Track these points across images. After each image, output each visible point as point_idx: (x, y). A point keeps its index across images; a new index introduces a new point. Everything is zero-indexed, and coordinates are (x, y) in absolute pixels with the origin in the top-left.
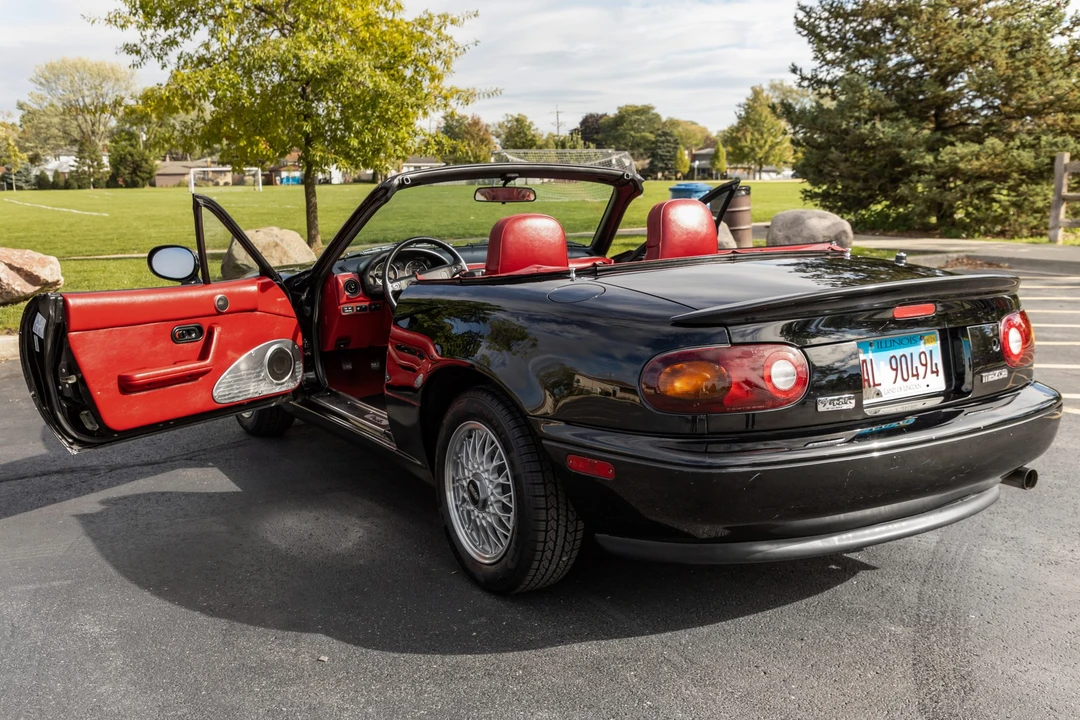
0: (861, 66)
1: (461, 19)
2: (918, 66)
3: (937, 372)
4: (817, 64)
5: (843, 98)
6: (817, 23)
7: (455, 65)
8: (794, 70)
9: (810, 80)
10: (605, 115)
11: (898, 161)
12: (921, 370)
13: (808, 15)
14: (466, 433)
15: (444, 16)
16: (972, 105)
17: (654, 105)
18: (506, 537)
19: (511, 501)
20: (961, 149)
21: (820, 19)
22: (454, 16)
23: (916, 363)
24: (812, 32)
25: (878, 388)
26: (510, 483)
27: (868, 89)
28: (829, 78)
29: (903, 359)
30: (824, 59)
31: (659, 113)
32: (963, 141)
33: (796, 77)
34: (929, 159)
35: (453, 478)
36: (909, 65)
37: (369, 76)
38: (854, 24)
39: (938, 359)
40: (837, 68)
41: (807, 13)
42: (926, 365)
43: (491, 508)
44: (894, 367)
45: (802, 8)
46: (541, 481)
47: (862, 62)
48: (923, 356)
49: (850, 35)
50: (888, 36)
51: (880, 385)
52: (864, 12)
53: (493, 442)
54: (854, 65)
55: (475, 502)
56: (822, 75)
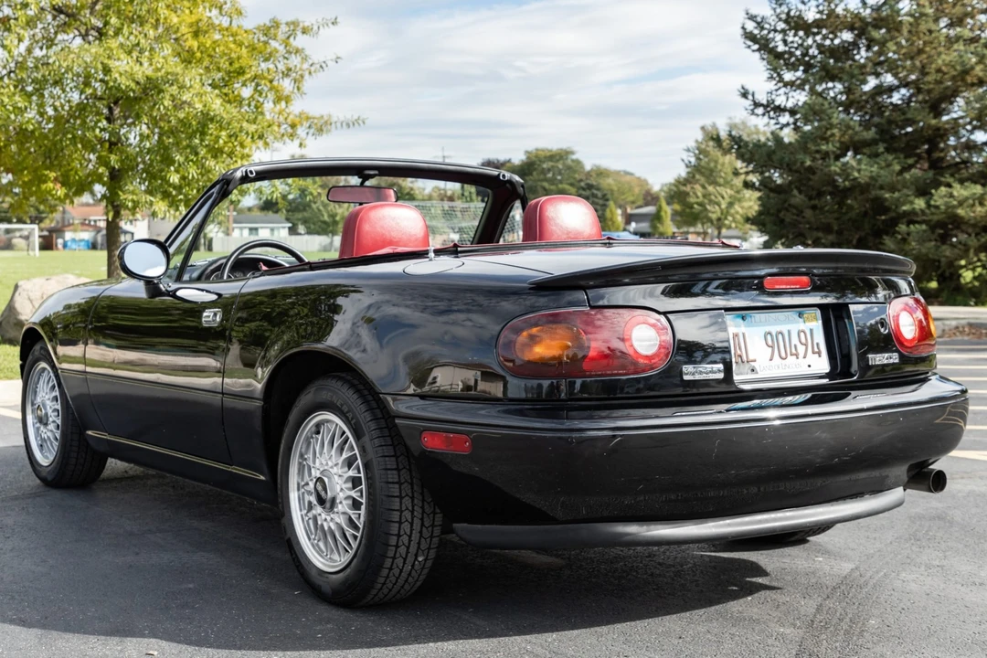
0: (830, 89)
1: (315, 28)
2: (903, 91)
3: (819, 353)
4: (772, 85)
5: (808, 128)
6: (771, 35)
7: (308, 83)
8: (745, 95)
9: (765, 107)
10: (509, 161)
11: (880, 206)
12: (801, 349)
13: (760, 25)
14: (314, 429)
15: (293, 23)
16: (972, 137)
17: (575, 149)
18: (355, 537)
19: (362, 496)
20: (959, 191)
21: (775, 31)
22: (306, 24)
23: (795, 340)
24: (764, 46)
25: (753, 364)
26: (362, 475)
27: (839, 116)
28: (790, 105)
29: (780, 336)
30: (781, 80)
31: (581, 159)
32: (961, 182)
33: (748, 103)
34: (920, 203)
35: (298, 484)
36: (891, 90)
37: (198, 93)
38: (818, 38)
39: (820, 338)
40: (798, 91)
41: (758, 23)
42: (806, 345)
43: (340, 506)
44: (770, 343)
45: (752, 18)
46: (395, 467)
47: (830, 85)
48: (802, 334)
49: (814, 51)
50: (863, 52)
51: (755, 361)
52: (830, 22)
53: (344, 433)
54: (819, 88)
55: (321, 501)
56: (780, 101)
